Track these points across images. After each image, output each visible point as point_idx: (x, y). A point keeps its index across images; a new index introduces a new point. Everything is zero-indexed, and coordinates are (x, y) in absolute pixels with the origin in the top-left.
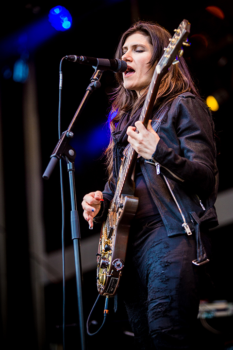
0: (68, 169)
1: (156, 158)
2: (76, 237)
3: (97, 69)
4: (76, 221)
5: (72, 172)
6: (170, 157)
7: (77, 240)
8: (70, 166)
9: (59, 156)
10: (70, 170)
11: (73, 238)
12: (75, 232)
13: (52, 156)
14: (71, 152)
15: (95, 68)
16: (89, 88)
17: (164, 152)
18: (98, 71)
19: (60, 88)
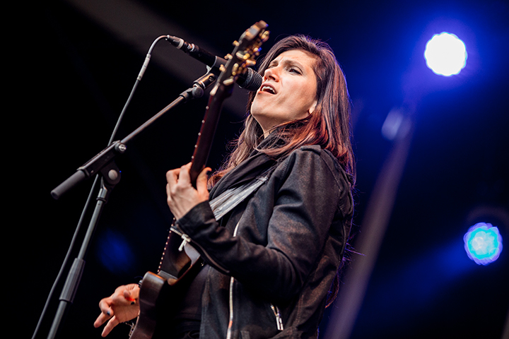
0: (99, 196)
1: (183, 226)
2: (64, 299)
3: (210, 72)
4: (75, 275)
5: (101, 202)
6: (206, 232)
7: (66, 303)
8: (102, 193)
9: (90, 172)
10: (101, 199)
11: (61, 298)
12: (67, 290)
13: (80, 168)
14: (112, 173)
15: (209, 69)
16: (185, 94)
17: (198, 221)
18: (211, 74)
19: (138, 78)
